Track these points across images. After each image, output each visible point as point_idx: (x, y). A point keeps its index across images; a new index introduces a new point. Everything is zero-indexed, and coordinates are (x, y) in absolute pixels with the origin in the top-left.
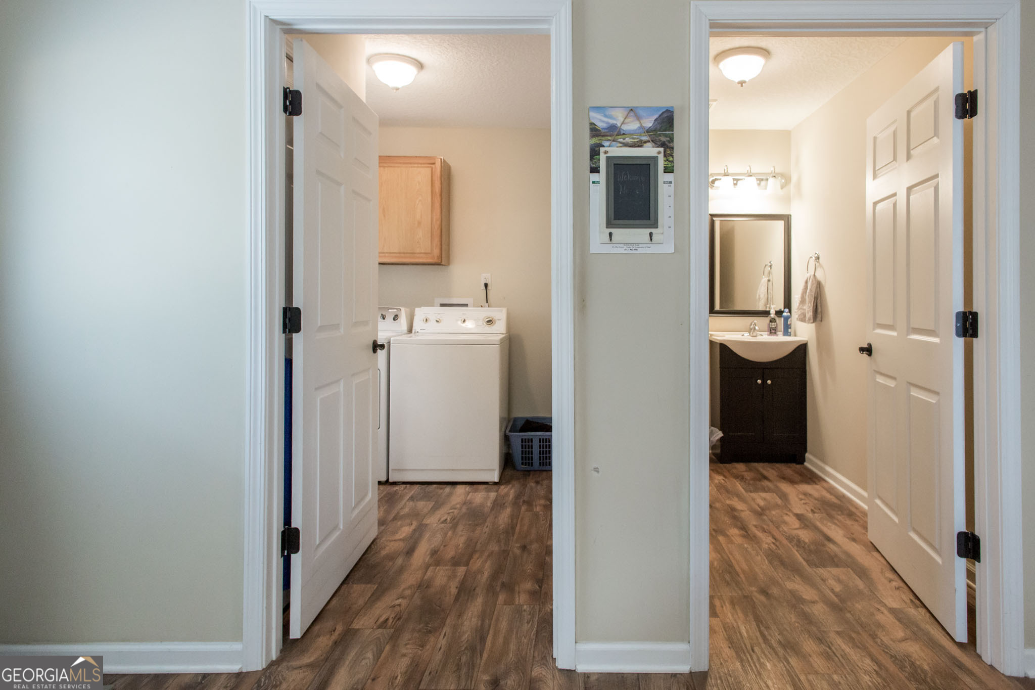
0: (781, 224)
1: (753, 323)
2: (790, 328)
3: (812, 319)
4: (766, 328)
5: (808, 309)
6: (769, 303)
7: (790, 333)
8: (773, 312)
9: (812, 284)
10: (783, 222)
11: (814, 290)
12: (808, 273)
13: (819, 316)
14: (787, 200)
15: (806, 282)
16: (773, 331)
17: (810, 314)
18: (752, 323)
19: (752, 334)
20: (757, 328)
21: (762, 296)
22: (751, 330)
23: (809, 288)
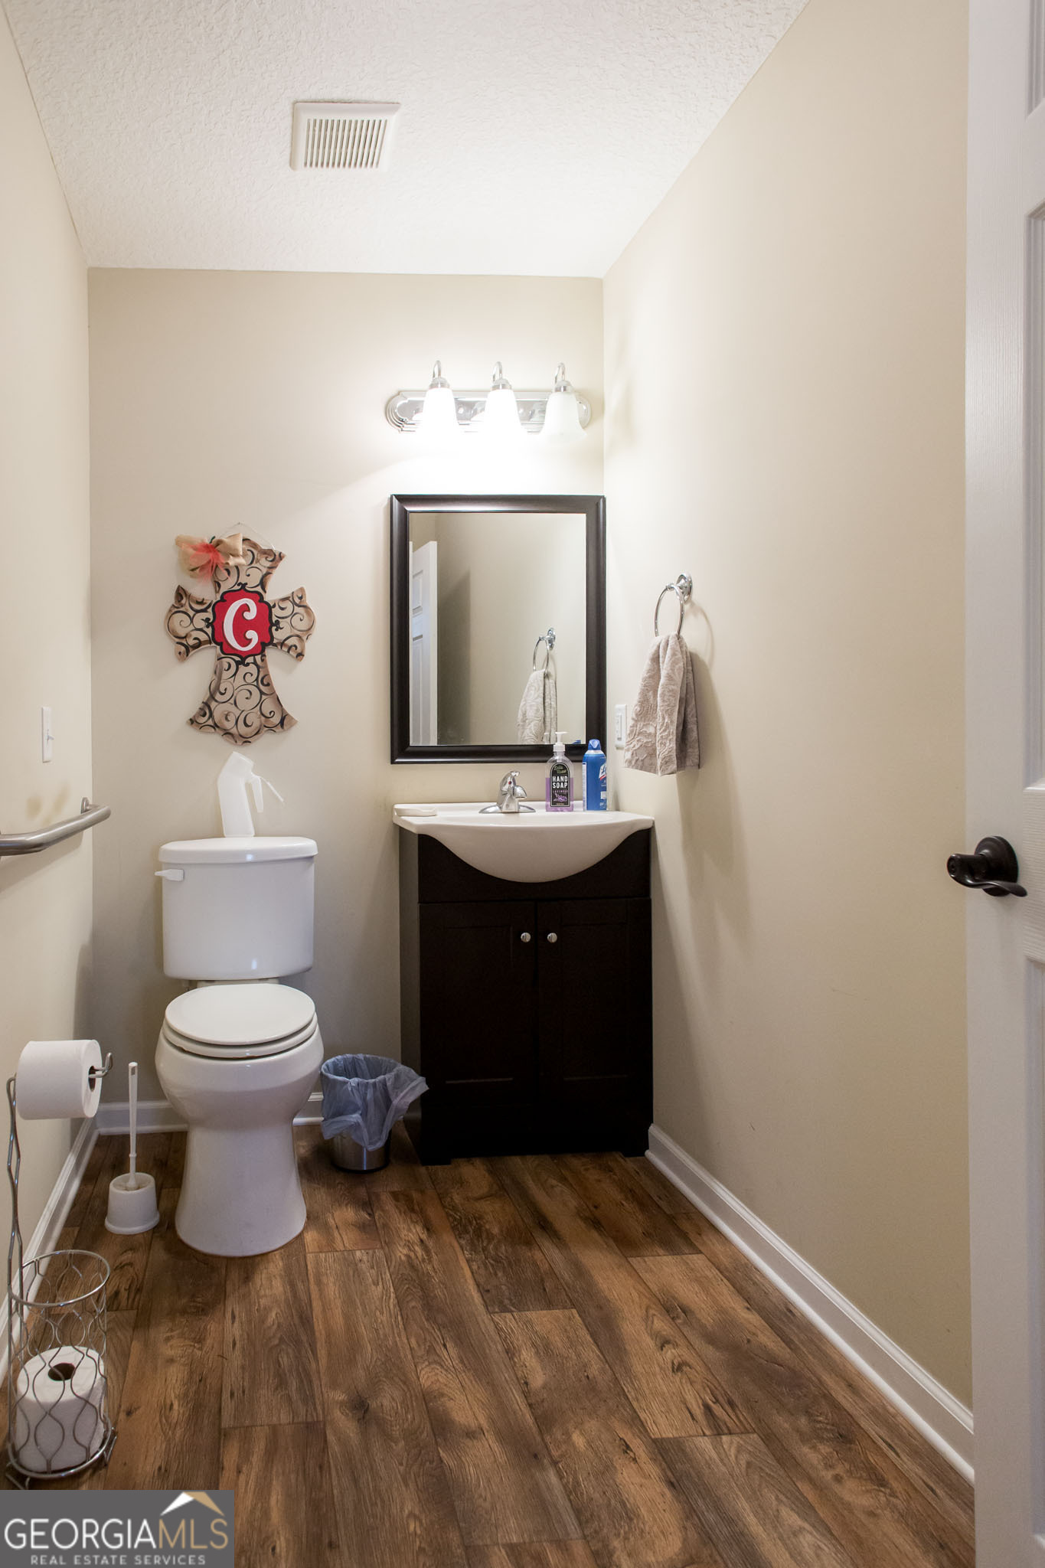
0: (578, 522)
1: (509, 780)
2: (605, 789)
3: (675, 759)
4: (542, 790)
5: (663, 733)
6: (548, 728)
7: (604, 801)
8: (559, 748)
9: (674, 663)
10: (583, 517)
11: (678, 678)
12: (657, 634)
13: (693, 752)
14: (595, 459)
15: (656, 659)
16: (559, 798)
17: (667, 747)
18: (505, 779)
19: (507, 806)
20: (519, 790)
21: (531, 714)
22: (504, 797)
23: (663, 673)
